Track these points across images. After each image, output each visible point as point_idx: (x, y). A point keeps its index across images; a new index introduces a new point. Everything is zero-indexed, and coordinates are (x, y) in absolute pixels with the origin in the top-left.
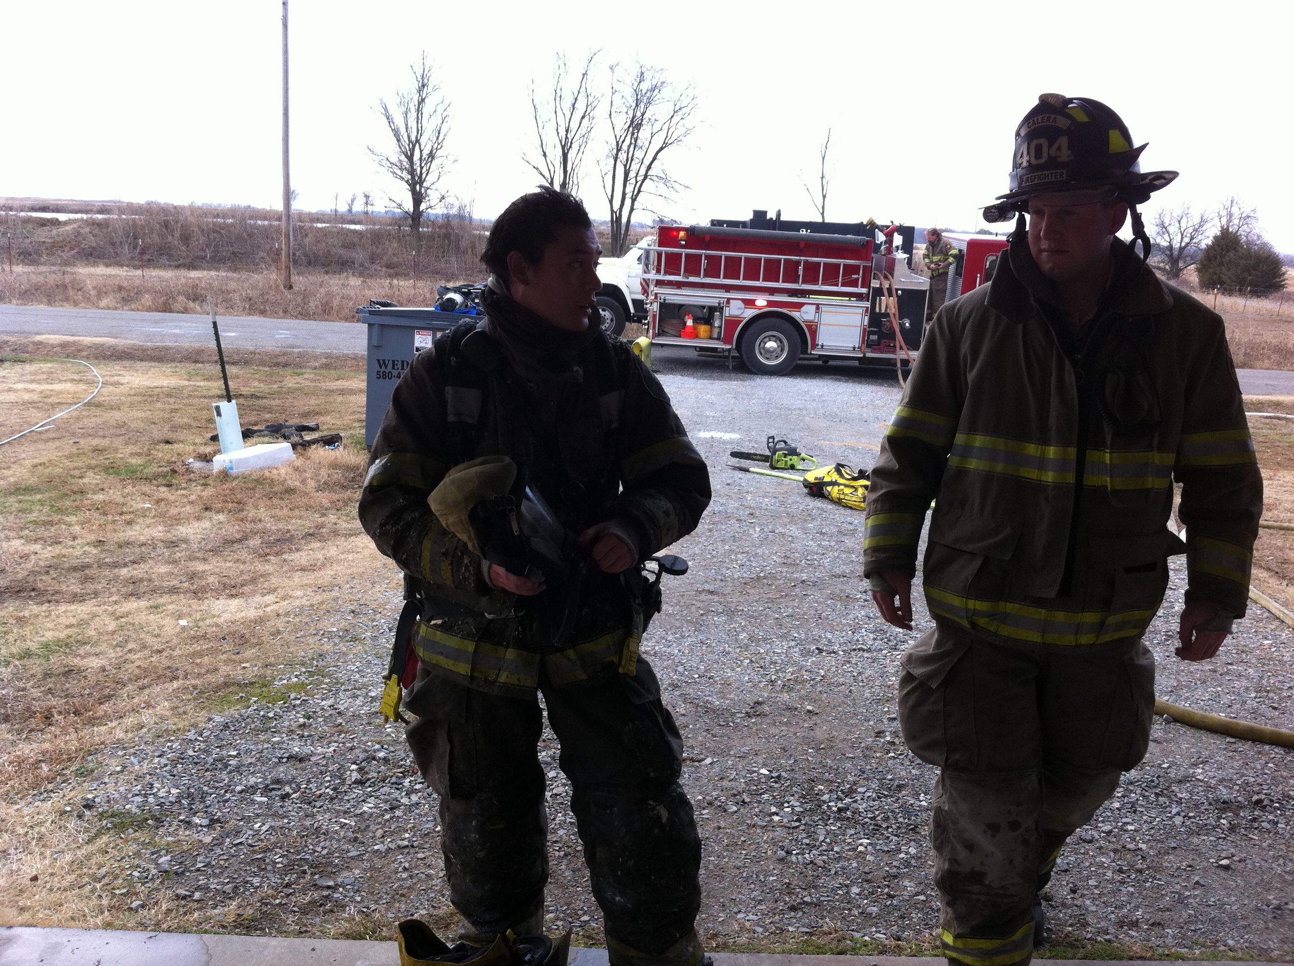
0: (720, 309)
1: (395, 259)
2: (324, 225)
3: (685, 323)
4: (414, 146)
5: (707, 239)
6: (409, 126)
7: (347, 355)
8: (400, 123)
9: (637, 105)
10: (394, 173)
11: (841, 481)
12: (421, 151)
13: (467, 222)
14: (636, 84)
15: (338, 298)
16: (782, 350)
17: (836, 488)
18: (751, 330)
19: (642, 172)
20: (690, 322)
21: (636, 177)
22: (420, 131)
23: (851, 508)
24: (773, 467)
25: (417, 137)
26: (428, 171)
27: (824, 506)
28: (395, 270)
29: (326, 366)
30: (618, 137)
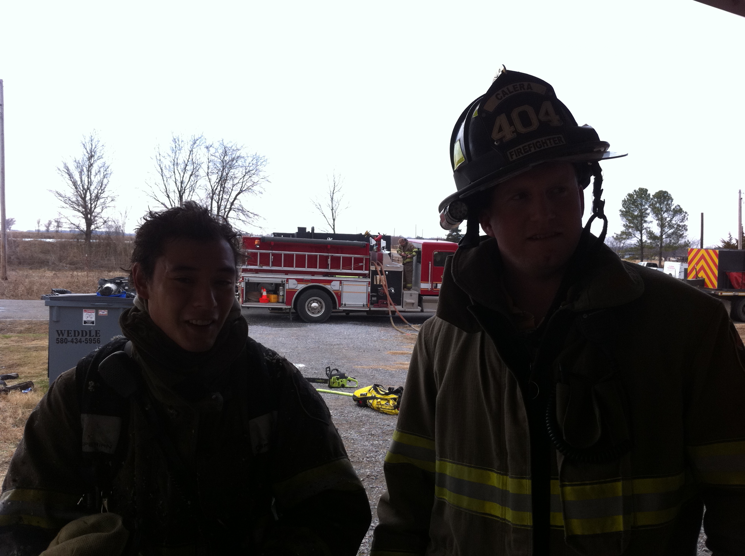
0: (283, 285)
1: (75, 259)
2: (29, 239)
3: (262, 294)
4: (86, 192)
5: (273, 244)
6: (83, 180)
7: (42, 322)
8: (77, 177)
9: (223, 170)
10: (73, 207)
11: (378, 396)
12: (91, 194)
13: (121, 236)
14: (222, 157)
15: (38, 284)
16: (322, 308)
17: (375, 401)
18: (302, 297)
19: (228, 206)
20: (265, 293)
21: (225, 209)
22: (90, 183)
23: (386, 414)
24: (331, 387)
25: (88, 186)
26: (95, 206)
27: (369, 413)
28: (75, 266)
29: (28, 330)
30: (213, 186)
